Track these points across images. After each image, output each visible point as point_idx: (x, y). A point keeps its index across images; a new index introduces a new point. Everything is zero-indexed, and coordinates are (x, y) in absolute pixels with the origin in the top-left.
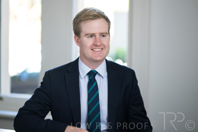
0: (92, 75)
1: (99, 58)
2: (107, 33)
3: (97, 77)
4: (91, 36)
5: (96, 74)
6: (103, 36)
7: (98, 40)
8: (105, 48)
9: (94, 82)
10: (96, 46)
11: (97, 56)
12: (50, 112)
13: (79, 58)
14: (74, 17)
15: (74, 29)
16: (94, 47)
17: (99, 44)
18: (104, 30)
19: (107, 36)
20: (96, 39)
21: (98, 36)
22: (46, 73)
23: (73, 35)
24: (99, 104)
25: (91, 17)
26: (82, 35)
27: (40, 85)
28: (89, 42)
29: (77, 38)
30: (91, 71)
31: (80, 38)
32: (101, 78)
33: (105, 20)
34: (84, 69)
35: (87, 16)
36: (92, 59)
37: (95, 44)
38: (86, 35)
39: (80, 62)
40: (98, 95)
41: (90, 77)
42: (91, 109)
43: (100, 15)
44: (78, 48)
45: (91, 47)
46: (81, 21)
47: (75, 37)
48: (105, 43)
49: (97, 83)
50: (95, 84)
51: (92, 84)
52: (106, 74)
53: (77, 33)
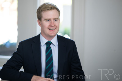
0: (48, 44)
1: (53, 35)
2: (58, 19)
3: (51, 46)
4: (48, 21)
5: (51, 44)
6: (56, 20)
7: (53, 23)
8: (57, 28)
9: (50, 49)
10: (51, 26)
11: (52, 33)
12: (23, 67)
13: (40, 33)
14: (38, 8)
15: (37, 16)
16: (50, 27)
17: (53, 25)
18: (56, 17)
19: (58, 21)
20: (51, 22)
21: (52, 20)
22: (20, 43)
23: (37, 19)
24: (53, 63)
25: (48, 9)
26: (43, 19)
27: (16, 50)
28: (47, 24)
29: (39, 21)
30: (48, 42)
31: (41, 21)
32: (54, 46)
33: (57, 11)
34: (43, 41)
35: (46, 8)
36: (48, 35)
37: (51, 25)
38: (45, 19)
39: (41, 36)
40: (52, 56)
41: (47, 46)
42: (48, 65)
43: (54, 8)
44: (40, 27)
45: (48, 27)
46: (42, 11)
47: (38, 20)
48: (57, 25)
49: (51, 49)
50: (50, 50)
51: (49, 50)
52: (57, 44)
53: (40, 18)
